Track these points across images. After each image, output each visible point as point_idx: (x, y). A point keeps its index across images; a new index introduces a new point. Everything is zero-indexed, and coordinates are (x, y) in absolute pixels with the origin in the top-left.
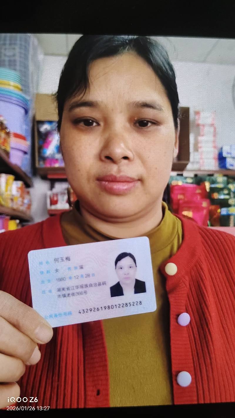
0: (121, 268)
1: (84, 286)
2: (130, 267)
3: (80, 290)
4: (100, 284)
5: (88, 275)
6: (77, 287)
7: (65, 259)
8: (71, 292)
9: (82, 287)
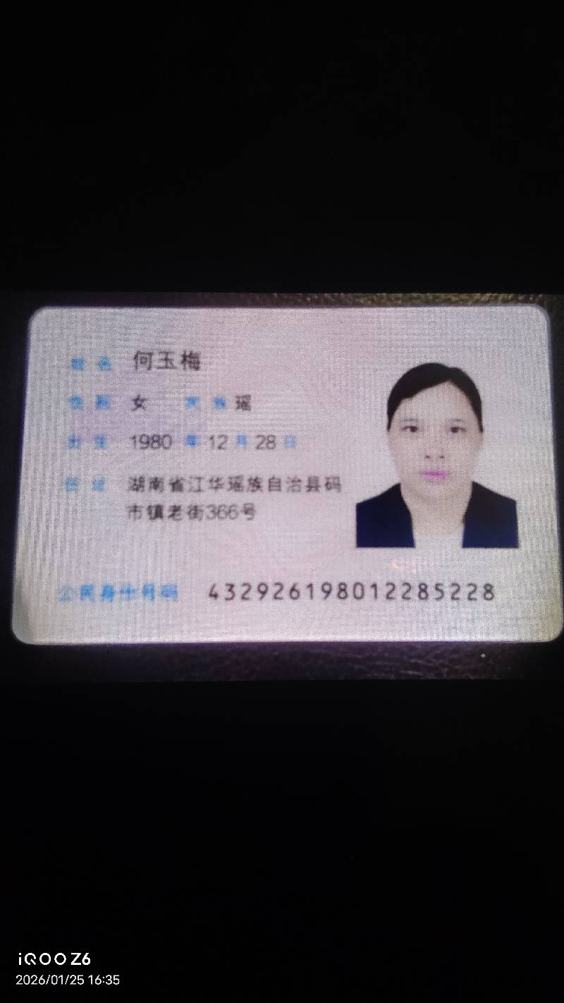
0: (414, 429)
1: (245, 483)
2: (455, 430)
3: (225, 497)
4: (313, 485)
5: (268, 442)
6: (216, 484)
7: (177, 359)
8: (185, 499)
9: (236, 485)
